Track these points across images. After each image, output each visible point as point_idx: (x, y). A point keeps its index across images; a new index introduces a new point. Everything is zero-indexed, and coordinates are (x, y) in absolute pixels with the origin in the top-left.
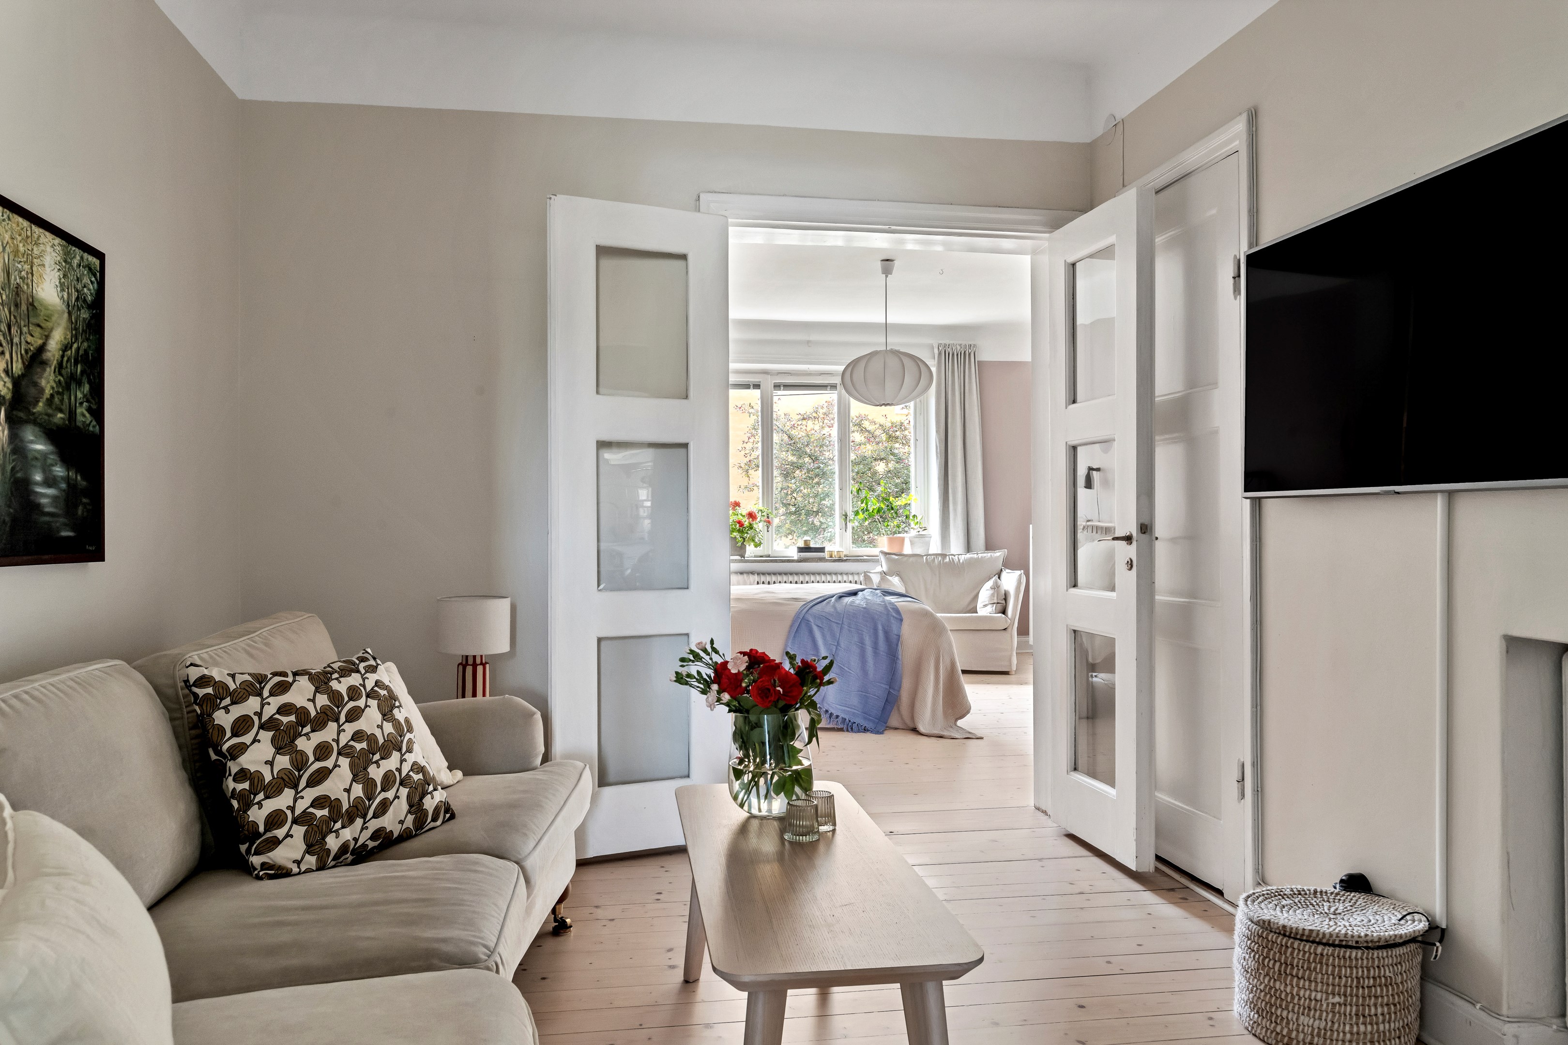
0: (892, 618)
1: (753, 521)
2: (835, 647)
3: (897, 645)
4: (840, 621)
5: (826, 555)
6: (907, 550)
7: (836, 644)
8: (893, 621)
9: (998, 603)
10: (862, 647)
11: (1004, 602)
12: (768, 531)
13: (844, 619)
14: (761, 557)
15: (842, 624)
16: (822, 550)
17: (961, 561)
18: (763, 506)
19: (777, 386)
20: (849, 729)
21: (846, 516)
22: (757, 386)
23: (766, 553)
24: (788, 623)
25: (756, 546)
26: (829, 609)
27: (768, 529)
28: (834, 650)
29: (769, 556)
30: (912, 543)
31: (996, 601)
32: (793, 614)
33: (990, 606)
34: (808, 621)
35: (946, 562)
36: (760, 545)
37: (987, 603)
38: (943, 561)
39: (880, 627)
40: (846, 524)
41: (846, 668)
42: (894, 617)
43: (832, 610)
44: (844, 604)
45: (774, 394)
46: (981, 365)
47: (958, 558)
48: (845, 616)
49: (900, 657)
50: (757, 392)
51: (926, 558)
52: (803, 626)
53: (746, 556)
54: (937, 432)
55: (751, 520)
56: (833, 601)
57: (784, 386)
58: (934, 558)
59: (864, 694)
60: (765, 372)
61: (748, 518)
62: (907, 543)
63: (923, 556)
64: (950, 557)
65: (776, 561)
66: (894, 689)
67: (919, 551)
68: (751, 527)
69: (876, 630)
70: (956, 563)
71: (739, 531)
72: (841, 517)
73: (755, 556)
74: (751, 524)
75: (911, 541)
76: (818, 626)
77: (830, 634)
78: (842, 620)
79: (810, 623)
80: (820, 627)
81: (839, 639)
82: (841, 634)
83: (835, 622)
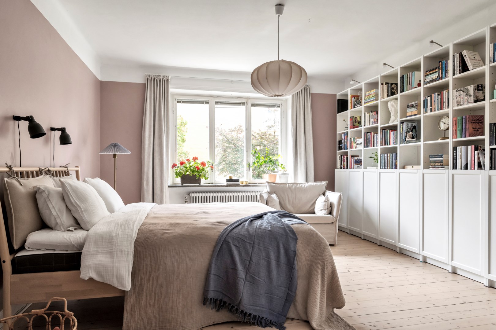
0: (290, 238)
1: (204, 166)
2: (248, 262)
3: (294, 259)
4: (252, 241)
5: (240, 183)
6: (278, 181)
7: (249, 259)
8: (291, 241)
9: (328, 209)
10: (268, 261)
11: (330, 208)
12: (212, 172)
13: (255, 240)
14: (209, 184)
15: (254, 243)
16: (238, 181)
17: (306, 187)
18: (210, 160)
19: (217, 103)
20: (259, 323)
21: (249, 164)
22: (207, 103)
23: (211, 182)
24: (213, 244)
25: (206, 179)
26: (243, 232)
27: (212, 170)
28: (248, 264)
29: (213, 184)
30: (280, 177)
31: (327, 208)
32: (216, 237)
33: (324, 210)
34: (228, 242)
35: (298, 187)
36: (208, 179)
37: (322, 209)
38: (297, 186)
39: (281, 246)
40: (249, 169)
41: (256, 278)
42: (291, 237)
43: (246, 233)
44: (255, 227)
45: (215, 107)
46: (312, 94)
47: (304, 185)
48: (256, 238)
49: (296, 268)
50: (207, 105)
51: (288, 185)
52: (225, 246)
53: (201, 183)
54: (292, 125)
55: (203, 166)
56: (246, 225)
57: (220, 103)
58: (292, 185)
59: (270, 295)
60: (211, 96)
61: (201, 165)
62: (278, 177)
63: (286, 184)
64: (300, 184)
65: (215, 186)
66: (292, 291)
67: (283, 181)
68: (203, 170)
69: (278, 247)
70: (303, 187)
71: (197, 172)
72: (247, 165)
73: (206, 184)
74: (203, 168)
75: (279, 176)
76: (236, 246)
77: (245, 252)
78: (254, 241)
79: (229, 244)
80: (237, 247)
81: (251, 255)
82: (253, 251)
83: (248, 243)
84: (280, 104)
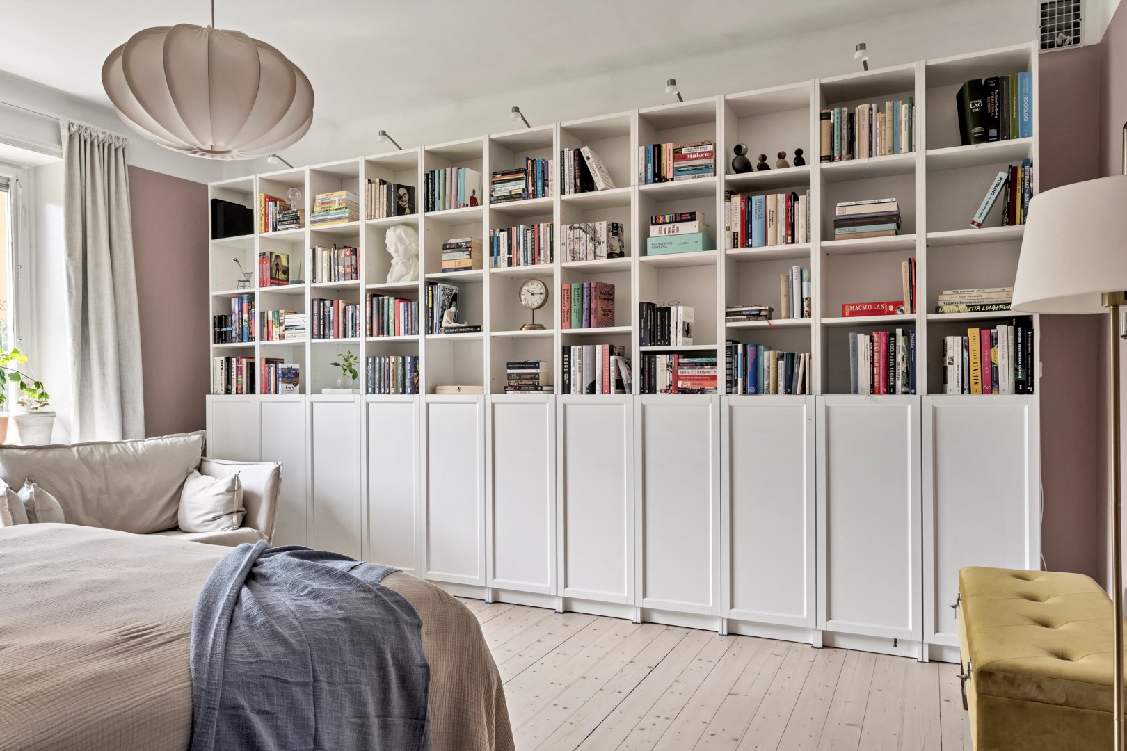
4: (307, 673)
9: (238, 512)
11: (243, 509)
17: (140, 451)
26: (267, 646)
30: (22, 426)
31: (235, 510)
33: (228, 517)
35: (115, 456)
37: (221, 513)
38: (109, 452)
43: (279, 648)
46: (132, 170)
47: (133, 447)
48: (315, 658)
49: (429, 716)
51: (78, 450)
58: (92, 449)
62: (12, 427)
70: (131, 454)
75: (19, 424)
76: (260, 712)
77: (294, 724)
78: (314, 671)
79: (240, 712)
80: (268, 713)
81: (316, 729)
82: (318, 711)
83: (297, 684)
84: (8, 180)
